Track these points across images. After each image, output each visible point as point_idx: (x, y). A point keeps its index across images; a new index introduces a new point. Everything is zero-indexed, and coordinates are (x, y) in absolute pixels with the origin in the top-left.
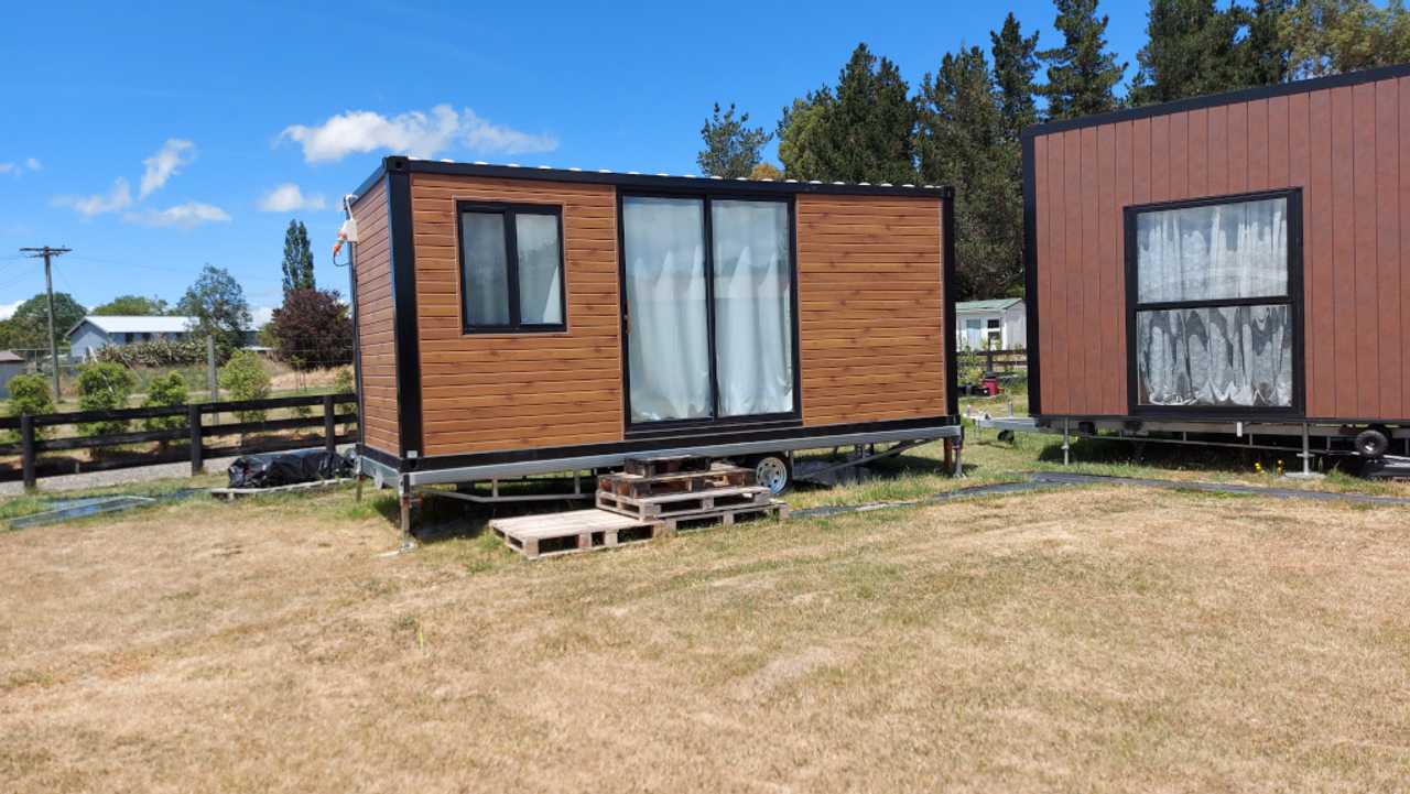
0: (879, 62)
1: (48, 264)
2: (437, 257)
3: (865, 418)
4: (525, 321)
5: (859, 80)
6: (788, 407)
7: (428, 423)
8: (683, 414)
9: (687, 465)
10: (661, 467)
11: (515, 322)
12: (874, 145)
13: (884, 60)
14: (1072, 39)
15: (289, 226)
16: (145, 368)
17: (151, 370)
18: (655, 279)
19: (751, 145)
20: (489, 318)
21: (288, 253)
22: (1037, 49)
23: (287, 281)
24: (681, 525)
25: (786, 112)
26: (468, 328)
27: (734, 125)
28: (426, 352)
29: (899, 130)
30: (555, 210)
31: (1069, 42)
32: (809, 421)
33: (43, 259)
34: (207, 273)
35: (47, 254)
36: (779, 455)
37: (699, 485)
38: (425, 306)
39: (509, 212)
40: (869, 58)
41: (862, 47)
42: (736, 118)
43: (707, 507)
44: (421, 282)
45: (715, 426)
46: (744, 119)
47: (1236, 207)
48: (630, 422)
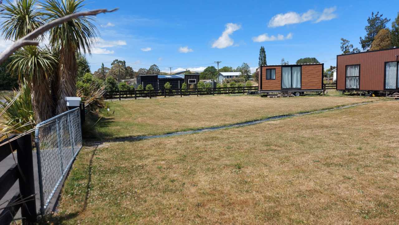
1: (218, 65)
2: (264, 73)
3: (310, 89)
4: (272, 79)
6: (300, 87)
7: (262, 87)
8: (287, 88)
9: (286, 92)
10: (283, 92)
18: (285, 74)
20: (268, 78)
21: (260, 55)
23: (260, 62)
24: (283, 97)
28: (263, 81)
30: (275, 69)
32: (302, 89)
33: (217, 64)
34: (243, 64)
35: (218, 63)
36: (299, 92)
37: (286, 94)
38: (262, 78)
39: (271, 69)
43: (286, 96)
44: (262, 75)
45: (292, 88)
46: (381, 16)
47: (355, 66)
48: (281, 88)
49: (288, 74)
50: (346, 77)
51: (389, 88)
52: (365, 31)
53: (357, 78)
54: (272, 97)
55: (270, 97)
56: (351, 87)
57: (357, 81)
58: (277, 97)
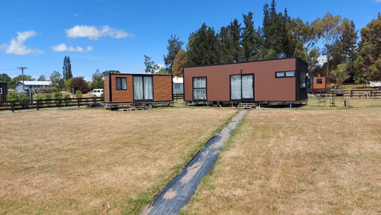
0: (208, 27)
2: (114, 82)
3: (161, 100)
5: (203, 32)
6: (152, 99)
7: (112, 99)
8: (140, 99)
9: (139, 104)
10: (136, 104)
11: (121, 89)
12: (206, 47)
13: (209, 27)
14: (247, 26)
15: (65, 57)
16: (41, 93)
17: (42, 94)
18: (137, 84)
19: (180, 44)
20: (119, 89)
21: (64, 64)
22: (241, 27)
23: (64, 72)
24: (138, 109)
25: (190, 35)
26: (117, 90)
27: (176, 40)
28: (112, 92)
29: (211, 43)
30: (126, 78)
31: (246, 26)
32: (154, 100)
33: (22, 69)
34: (54, 72)
36: (151, 104)
37: (140, 106)
38: (112, 88)
39: (121, 78)
40: (206, 27)
41: (204, 24)
42: (176, 39)
43: (141, 108)
44: (112, 85)
45: (144, 100)
46: (178, 39)
47: (202, 78)
48: (133, 100)
49: (140, 85)
50: (193, 88)
51: (234, 99)
52: (167, 50)
53: (204, 89)
54: (126, 110)
55: (124, 110)
56: (198, 98)
57: (204, 93)
58: (132, 110)
